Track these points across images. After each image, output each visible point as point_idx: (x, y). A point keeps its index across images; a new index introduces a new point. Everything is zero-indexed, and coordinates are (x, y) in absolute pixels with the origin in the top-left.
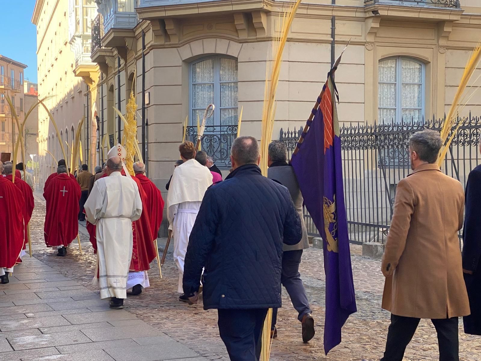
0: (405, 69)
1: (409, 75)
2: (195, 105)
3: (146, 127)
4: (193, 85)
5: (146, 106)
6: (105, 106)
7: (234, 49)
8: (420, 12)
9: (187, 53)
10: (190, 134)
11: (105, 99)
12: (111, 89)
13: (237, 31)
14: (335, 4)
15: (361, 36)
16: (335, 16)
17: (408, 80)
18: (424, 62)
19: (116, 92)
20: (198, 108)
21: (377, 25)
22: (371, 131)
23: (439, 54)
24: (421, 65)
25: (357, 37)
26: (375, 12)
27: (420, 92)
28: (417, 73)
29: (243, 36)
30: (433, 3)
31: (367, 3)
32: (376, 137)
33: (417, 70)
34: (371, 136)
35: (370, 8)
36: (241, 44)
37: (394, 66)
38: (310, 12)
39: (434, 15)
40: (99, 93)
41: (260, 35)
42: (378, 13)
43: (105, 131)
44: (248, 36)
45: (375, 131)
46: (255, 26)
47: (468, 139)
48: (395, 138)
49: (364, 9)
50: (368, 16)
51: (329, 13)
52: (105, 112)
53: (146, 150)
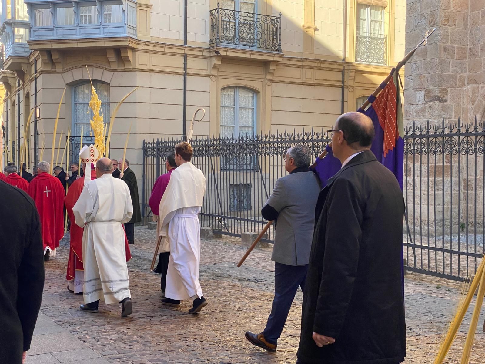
0: (242, 96)
1: (245, 101)
2: (76, 120)
3: (37, 135)
4: (75, 103)
5: (37, 119)
6: (9, 118)
7: (107, 77)
8: (251, 54)
9: (70, 77)
10: (72, 143)
11: (9, 112)
12: (13, 104)
13: (109, 62)
14: (186, 44)
15: (207, 70)
16: (187, 54)
17: (244, 105)
18: (255, 92)
19: (17, 107)
20: (79, 122)
21: (219, 63)
22: (205, 144)
23: (266, 85)
24: (254, 94)
25: (204, 71)
26: (217, 52)
27: (253, 115)
28: (250, 100)
29: (114, 66)
30: (261, 47)
31: (212, 45)
32: (209, 147)
33: (251, 98)
34: (205, 147)
35: (213, 49)
36: (113, 73)
37: (233, 94)
38: (167, 50)
39: (262, 56)
40: (5, 107)
41: (127, 67)
42: (219, 53)
43: (10, 138)
44: (118, 67)
45: (208, 143)
46: (123, 59)
47: (268, 151)
48: (227, 149)
49: (209, 50)
50: (212, 55)
51: (183, 52)
52: (9, 122)
53: (37, 154)
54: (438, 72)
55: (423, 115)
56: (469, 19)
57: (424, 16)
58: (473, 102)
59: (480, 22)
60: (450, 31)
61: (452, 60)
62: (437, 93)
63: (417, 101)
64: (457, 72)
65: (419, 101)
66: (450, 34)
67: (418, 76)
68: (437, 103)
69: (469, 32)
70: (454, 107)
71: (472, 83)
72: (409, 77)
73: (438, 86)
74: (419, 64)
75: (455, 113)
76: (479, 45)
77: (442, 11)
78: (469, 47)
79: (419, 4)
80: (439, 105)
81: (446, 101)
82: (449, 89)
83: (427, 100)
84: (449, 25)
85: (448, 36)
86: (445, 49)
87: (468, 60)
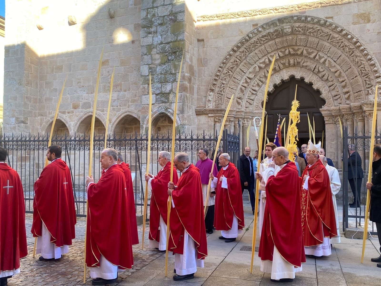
54: (23, 109)
55: (14, 130)
56: (39, 85)
57: (15, 80)
58: (41, 125)
59: (44, 87)
60: (29, 89)
61: (30, 103)
62: (23, 119)
63: (11, 122)
64: (33, 110)
65: (12, 122)
66: (29, 91)
67: (12, 110)
68: (22, 124)
69: (39, 91)
70: (31, 127)
71: (40, 116)
72: (6, 110)
73: (23, 116)
74: (12, 104)
75: (32, 130)
76: (44, 98)
77: (25, 78)
78: (38, 98)
79: (12, 73)
80: (23, 126)
81: (27, 124)
82: (29, 118)
83: (17, 122)
84: (29, 86)
85: (28, 91)
86: (27, 98)
87: (38, 104)
